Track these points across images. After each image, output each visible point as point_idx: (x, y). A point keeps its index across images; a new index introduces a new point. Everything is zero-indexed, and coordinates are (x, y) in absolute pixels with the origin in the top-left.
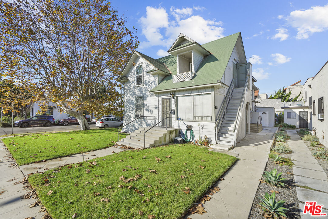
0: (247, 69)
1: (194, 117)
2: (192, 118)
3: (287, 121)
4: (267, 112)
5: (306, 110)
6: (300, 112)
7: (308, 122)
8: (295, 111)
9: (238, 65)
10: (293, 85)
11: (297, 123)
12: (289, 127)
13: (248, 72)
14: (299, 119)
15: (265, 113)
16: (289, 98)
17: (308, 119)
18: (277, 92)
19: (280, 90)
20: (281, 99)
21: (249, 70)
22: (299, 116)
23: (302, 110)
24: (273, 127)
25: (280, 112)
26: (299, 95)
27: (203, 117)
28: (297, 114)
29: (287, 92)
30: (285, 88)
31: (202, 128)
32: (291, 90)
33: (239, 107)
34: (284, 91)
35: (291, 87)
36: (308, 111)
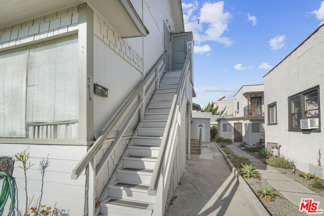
0: (188, 42)
1: (28, 125)
2: (21, 131)
3: (223, 135)
4: (203, 125)
5: (240, 121)
6: (235, 124)
7: (242, 135)
8: (230, 123)
9: (174, 36)
10: (220, 100)
11: (232, 136)
12: (226, 142)
13: (189, 47)
14: (234, 132)
15: (201, 125)
16: (217, 112)
17: (242, 132)
18: (207, 106)
19: (209, 104)
20: (211, 113)
21: (190, 44)
22: (234, 129)
23: (237, 122)
24: (209, 142)
25: (213, 125)
26: (225, 109)
27: (55, 125)
28: (232, 126)
29: (215, 107)
30: (213, 102)
31: (44, 168)
32: (218, 104)
33: (176, 96)
34: (213, 105)
35: (218, 102)
36: (242, 123)
